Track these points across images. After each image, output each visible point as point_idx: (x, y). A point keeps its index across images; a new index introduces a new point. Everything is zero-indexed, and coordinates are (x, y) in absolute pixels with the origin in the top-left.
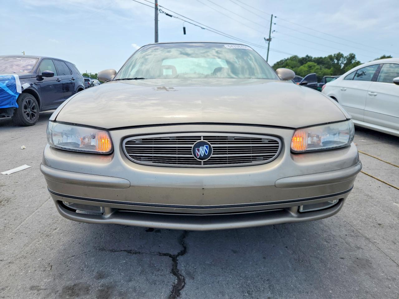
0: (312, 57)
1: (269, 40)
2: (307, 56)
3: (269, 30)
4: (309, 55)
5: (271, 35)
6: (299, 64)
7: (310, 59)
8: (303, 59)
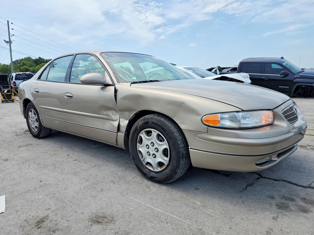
0: (44, 59)
1: (10, 42)
2: (40, 58)
3: (8, 34)
4: (41, 57)
5: (11, 39)
6: (34, 64)
7: (43, 60)
8: (37, 60)
